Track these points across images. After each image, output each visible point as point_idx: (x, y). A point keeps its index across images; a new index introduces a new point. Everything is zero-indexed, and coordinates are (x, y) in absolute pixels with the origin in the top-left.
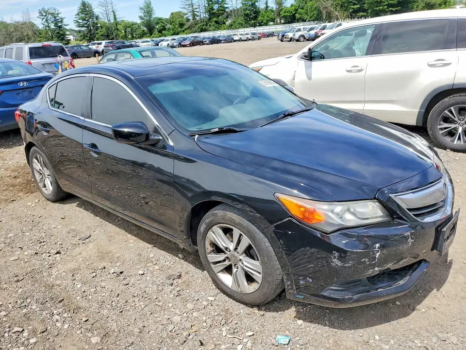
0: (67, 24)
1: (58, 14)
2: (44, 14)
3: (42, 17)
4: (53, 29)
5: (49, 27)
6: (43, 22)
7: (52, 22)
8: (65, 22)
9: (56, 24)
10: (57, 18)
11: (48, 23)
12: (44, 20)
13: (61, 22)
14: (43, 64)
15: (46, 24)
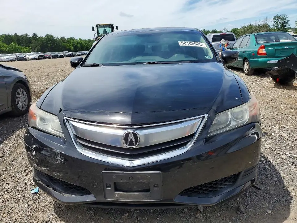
0: (290, 24)
1: (286, 18)
2: (277, 19)
3: (275, 21)
4: (279, 28)
5: (277, 27)
6: (274, 24)
7: (280, 24)
8: (289, 23)
9: (282, 25)
10: (284, 21)
11: (277, 24)
12: (276, 22)
13: (287, 23)
14: (218, 45)
15: (276, 25)
